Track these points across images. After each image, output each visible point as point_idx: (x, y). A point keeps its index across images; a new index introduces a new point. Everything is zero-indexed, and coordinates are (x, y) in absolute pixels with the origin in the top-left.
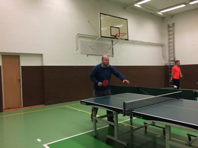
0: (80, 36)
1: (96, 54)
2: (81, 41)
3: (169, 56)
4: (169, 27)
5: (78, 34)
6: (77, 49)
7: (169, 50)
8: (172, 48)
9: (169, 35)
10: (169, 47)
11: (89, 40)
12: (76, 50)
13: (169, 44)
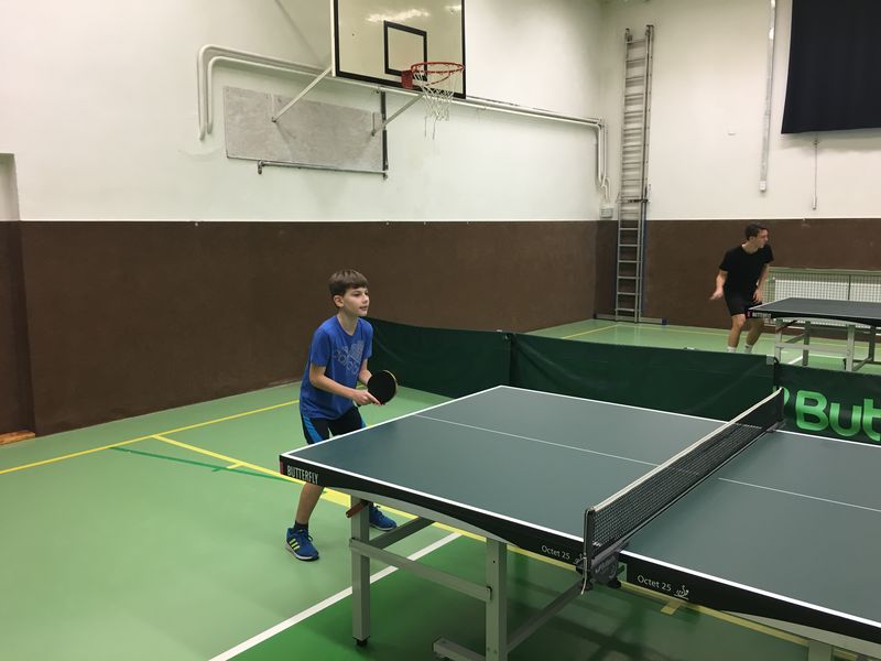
0: (223, 62)
1: (306, 162)
2: (227, 89)
3: (623, 176)
4: (630, 42)
5: (210, 52)
6: (209, 130)
7: (625, 153)
8: (635, 142)
9: (629, 83)
10: (625, 135)
11: (272, 89)
12: (202, 138)
13: (626, 123)
